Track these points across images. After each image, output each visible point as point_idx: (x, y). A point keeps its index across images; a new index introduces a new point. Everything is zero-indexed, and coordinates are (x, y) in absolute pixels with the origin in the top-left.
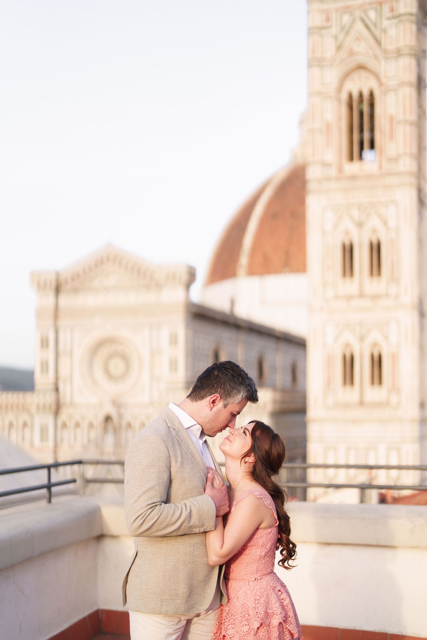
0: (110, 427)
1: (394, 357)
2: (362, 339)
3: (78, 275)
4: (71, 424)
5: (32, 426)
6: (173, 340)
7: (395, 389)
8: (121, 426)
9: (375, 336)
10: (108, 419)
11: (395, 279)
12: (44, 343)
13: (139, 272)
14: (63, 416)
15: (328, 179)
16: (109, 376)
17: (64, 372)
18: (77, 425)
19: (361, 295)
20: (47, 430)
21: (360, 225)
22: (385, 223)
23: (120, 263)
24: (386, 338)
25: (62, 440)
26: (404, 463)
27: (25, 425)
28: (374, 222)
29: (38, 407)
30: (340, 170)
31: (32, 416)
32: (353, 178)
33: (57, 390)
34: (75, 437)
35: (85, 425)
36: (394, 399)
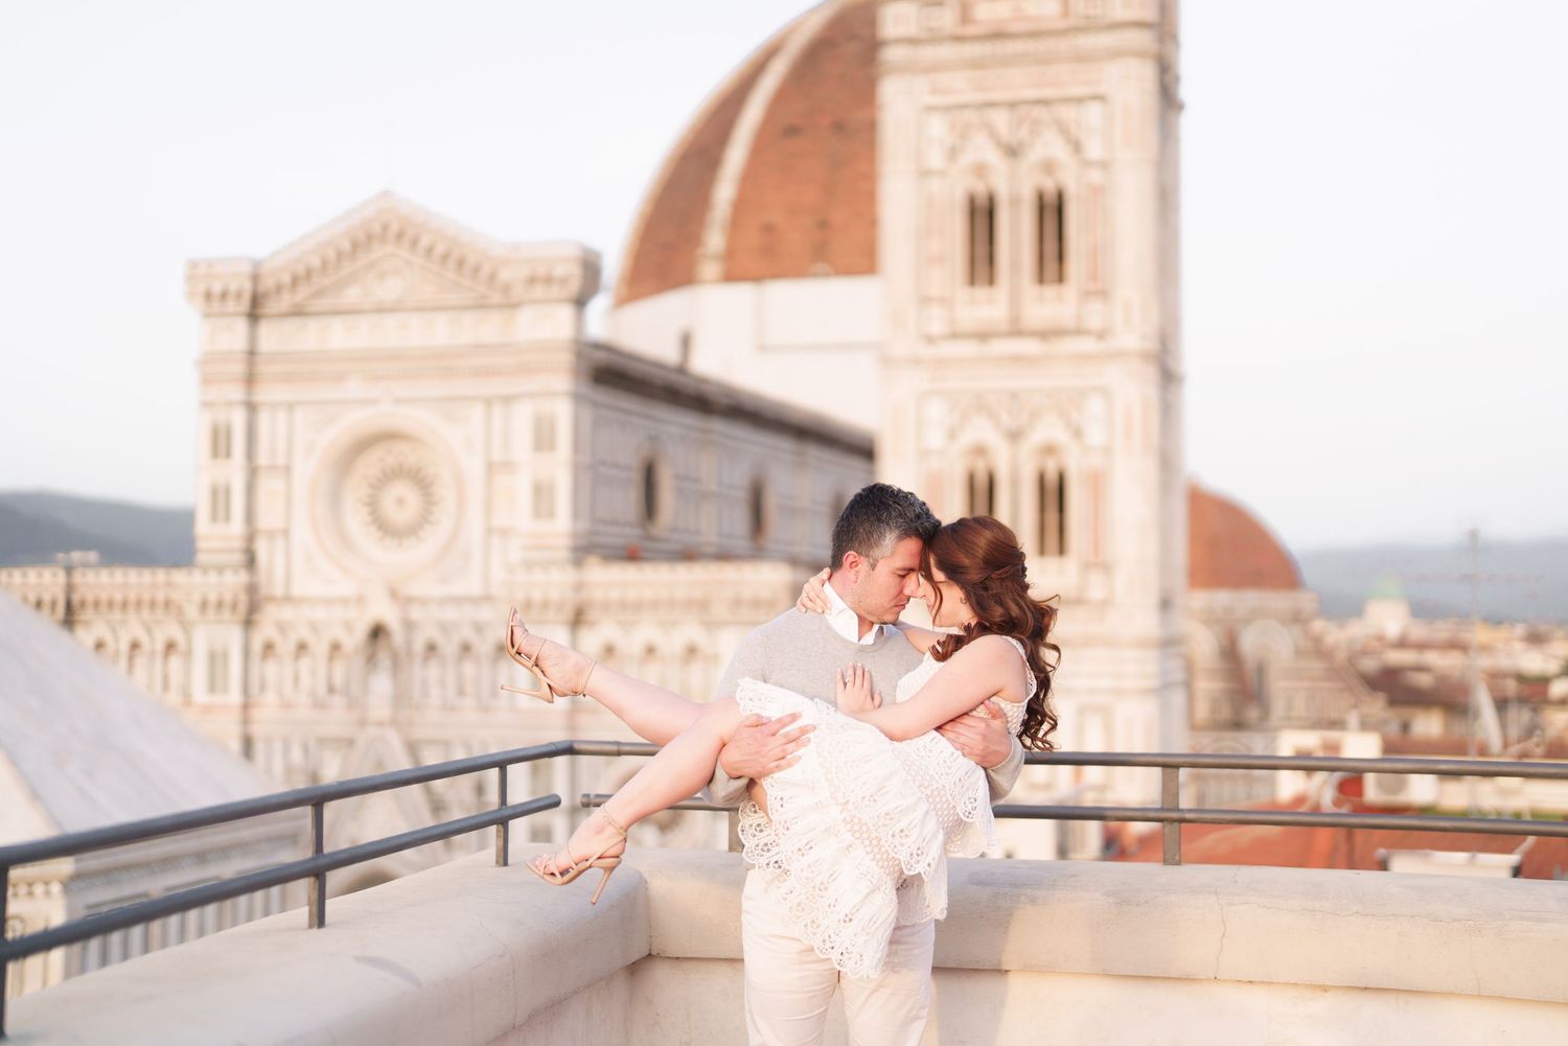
0: (384, 659)
1: (1097, 482)
2: (1015, 436)
3: (309, 274)
4: (286, 647)
5: (188, 655)
6: (543, 440)
7: (1100, 564)
8: (409, 653)
9: (1048, 430)
10: (377, 633)
11: (1100, 291)
12: (219, 444)
13: (461, 263)
14: (265, 630)
15: (935, 38)
16: (384, 528)
17: (267, 519)
18: (302, 648)
19: (1016, 331)
20: (225, 657)
21: (1012, 152)
22: (1077, 147)
23: (414, 243)
24: (1078, 433)
25: (263, 687)
26: (1120, 747)
27: (170, 647)
28: (1051, 146)
29: (204, 605)
30: (965, 17)
31: (186, 627)
32: (998, 35)
33: (251, 561)
34: (296, 679)
35: (320, 648)
36: (1096, 592)
